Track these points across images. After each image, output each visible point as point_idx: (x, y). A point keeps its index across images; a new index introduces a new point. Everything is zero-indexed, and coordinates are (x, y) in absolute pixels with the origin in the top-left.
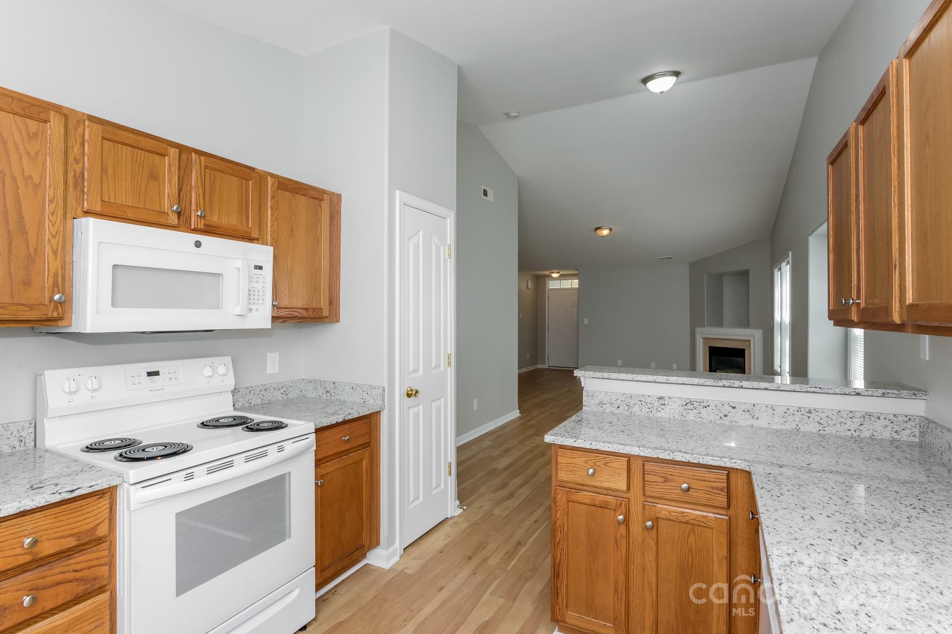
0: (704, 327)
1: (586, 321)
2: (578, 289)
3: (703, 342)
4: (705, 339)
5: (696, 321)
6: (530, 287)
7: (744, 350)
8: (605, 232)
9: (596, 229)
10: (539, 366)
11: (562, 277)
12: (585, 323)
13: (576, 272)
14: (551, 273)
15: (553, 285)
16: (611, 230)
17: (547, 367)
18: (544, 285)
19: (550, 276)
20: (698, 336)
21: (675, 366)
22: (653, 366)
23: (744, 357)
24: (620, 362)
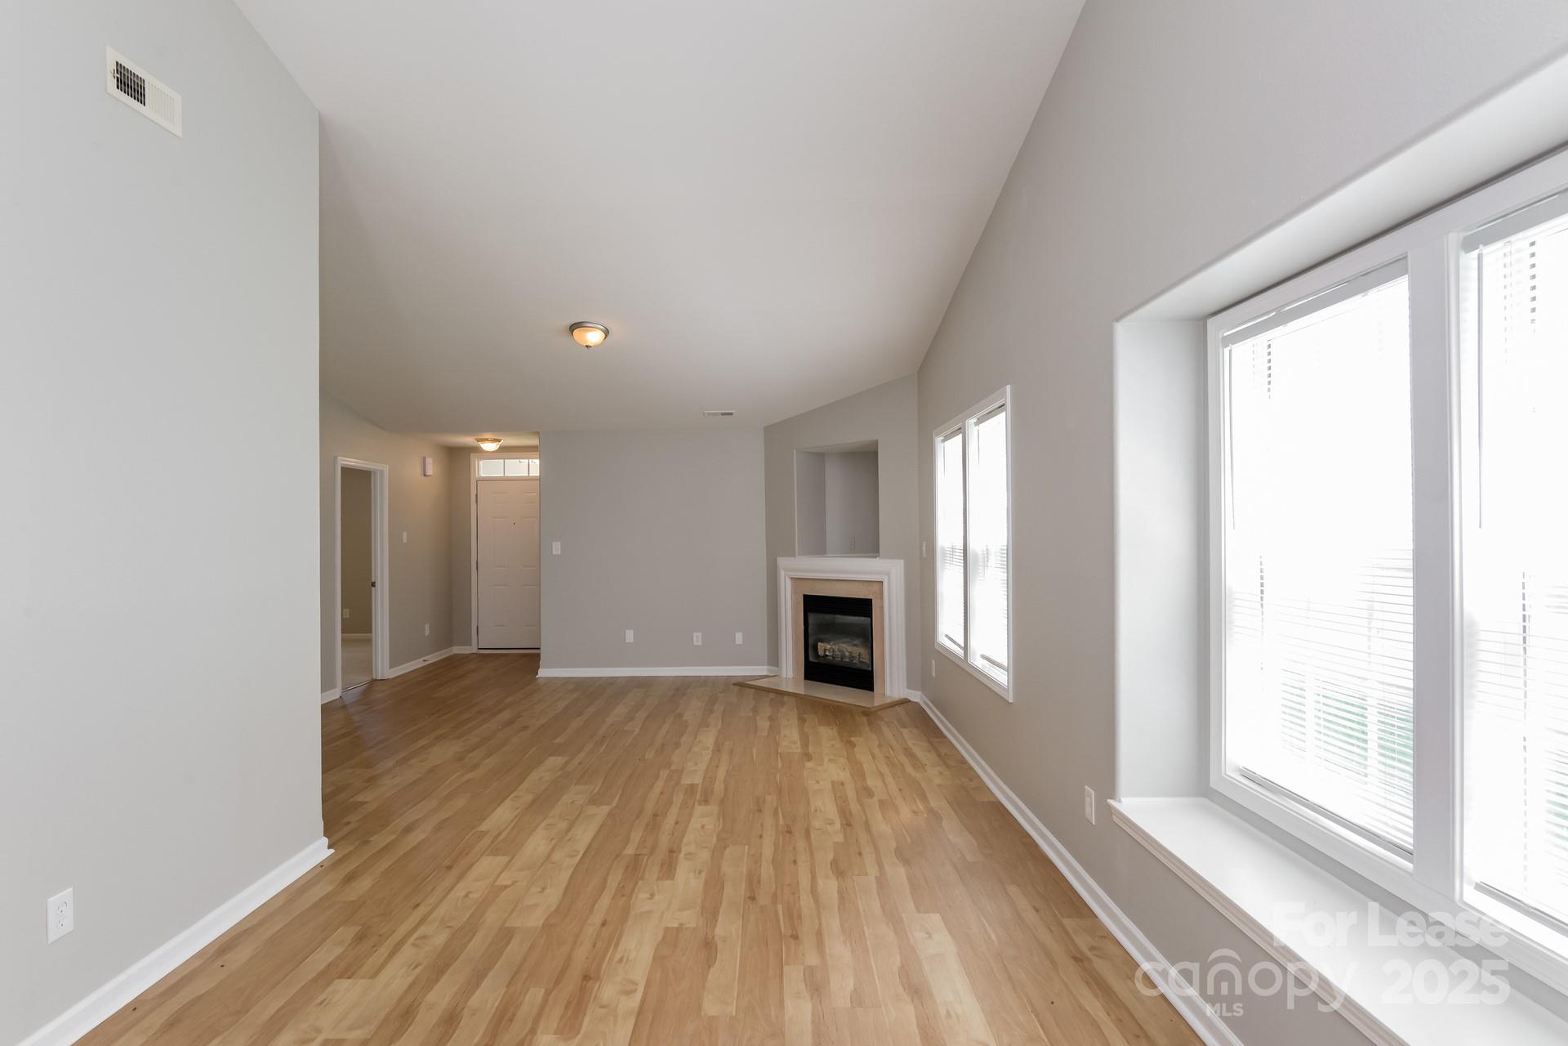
0: (793, 555)
1: (557, 548)
2: (539, 479)
3: (792, 585)
4: (795, 580)
5: (778, 545)
6: (430, 472)
7: (870, 601)
8: (594, 337)
9: (574, 327)
10: (457, 650)
11: (505, 451)
12: (554, 553)
13: (534, 441)
14: (478, 440)
15: (486, 469)
16: (607, 332)
17: (475, 650)
18: (467, 469)
19: (478, 450)
20: (782, 573)
21: (739, 638)
22: (697, 639)
23: (870, 615)
24: (630, 636)
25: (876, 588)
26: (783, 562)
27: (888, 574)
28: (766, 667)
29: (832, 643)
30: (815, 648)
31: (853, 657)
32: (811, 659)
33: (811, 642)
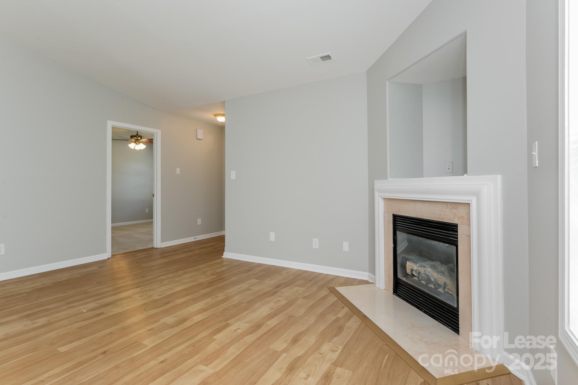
0: (389, 177)
1: (233, 175)
3: (384, 206)
4: (387, 201)
5: (375, 170)
7: (456, 227)
14: (215, 116)
20: (376, 194)
21: (346, 246)
22: (316, 243)
23: (455, 243)
24: (272, 236)
25: (462, 211)
26: (379, 184)
27: (477, 194)
28: (367, 273)
29: (418, 265)
30: (404, 267)
31: (439, 285)
32: (400, 276)
33: (399, 260)
